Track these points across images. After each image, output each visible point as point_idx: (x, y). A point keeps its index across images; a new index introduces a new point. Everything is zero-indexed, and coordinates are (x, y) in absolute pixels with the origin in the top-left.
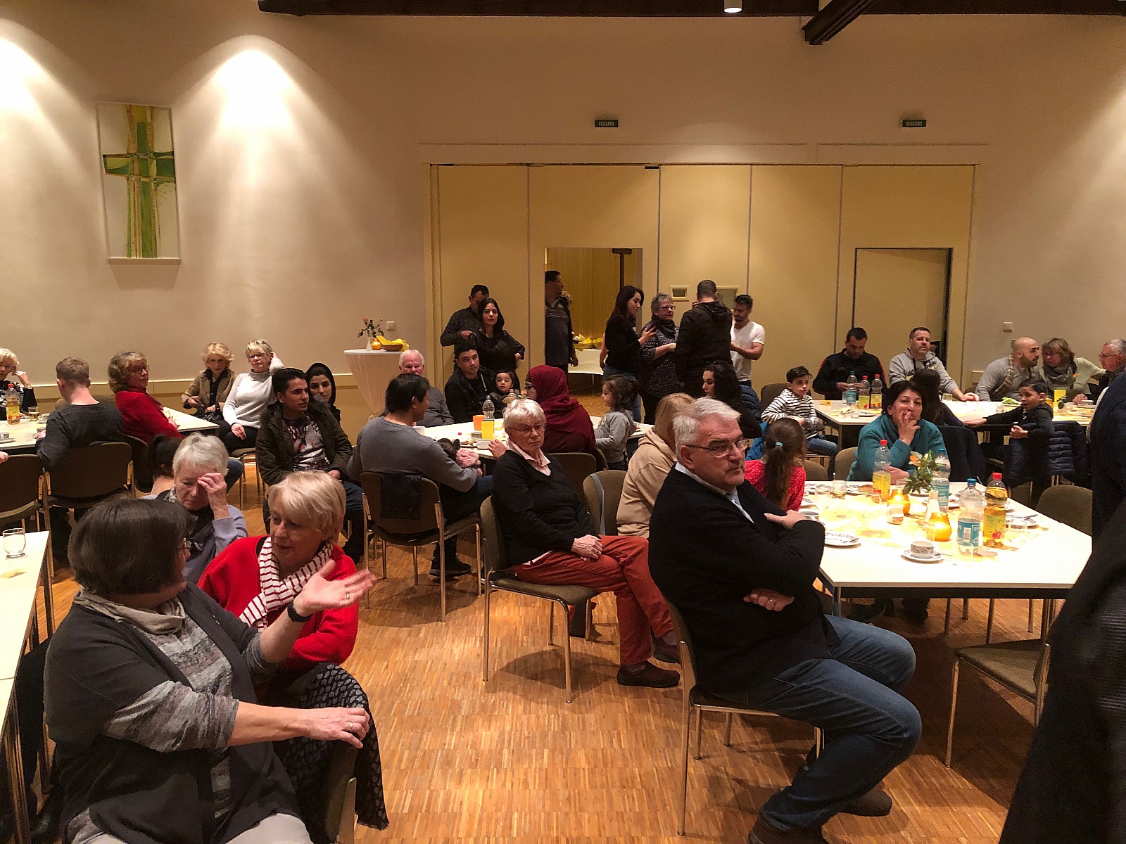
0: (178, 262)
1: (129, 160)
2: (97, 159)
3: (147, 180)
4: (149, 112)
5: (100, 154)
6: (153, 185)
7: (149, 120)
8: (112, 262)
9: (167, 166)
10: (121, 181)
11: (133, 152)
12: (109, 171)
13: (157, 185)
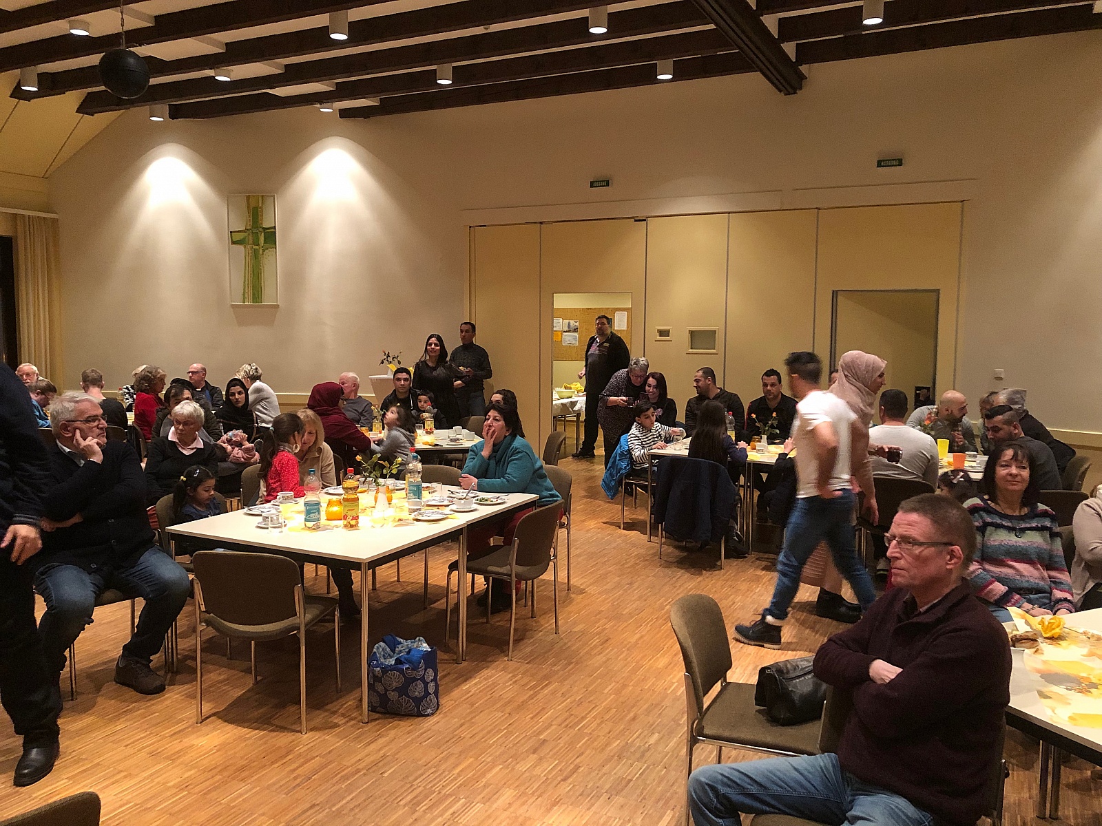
0: (277, 307)
1: (246, 234)
2: (226, 235)
3: (257, 247)
4: (260, 199)
5: (228, 230)
6: (261, 251)
7: (260, 205)
8: (233, 306)
9: (271, 236)
10: (241, 248)
11: (249, 228)
12: (233, 243)
13: (264, 251)
